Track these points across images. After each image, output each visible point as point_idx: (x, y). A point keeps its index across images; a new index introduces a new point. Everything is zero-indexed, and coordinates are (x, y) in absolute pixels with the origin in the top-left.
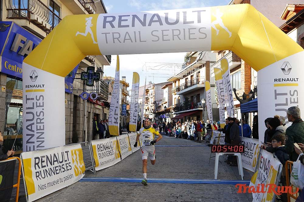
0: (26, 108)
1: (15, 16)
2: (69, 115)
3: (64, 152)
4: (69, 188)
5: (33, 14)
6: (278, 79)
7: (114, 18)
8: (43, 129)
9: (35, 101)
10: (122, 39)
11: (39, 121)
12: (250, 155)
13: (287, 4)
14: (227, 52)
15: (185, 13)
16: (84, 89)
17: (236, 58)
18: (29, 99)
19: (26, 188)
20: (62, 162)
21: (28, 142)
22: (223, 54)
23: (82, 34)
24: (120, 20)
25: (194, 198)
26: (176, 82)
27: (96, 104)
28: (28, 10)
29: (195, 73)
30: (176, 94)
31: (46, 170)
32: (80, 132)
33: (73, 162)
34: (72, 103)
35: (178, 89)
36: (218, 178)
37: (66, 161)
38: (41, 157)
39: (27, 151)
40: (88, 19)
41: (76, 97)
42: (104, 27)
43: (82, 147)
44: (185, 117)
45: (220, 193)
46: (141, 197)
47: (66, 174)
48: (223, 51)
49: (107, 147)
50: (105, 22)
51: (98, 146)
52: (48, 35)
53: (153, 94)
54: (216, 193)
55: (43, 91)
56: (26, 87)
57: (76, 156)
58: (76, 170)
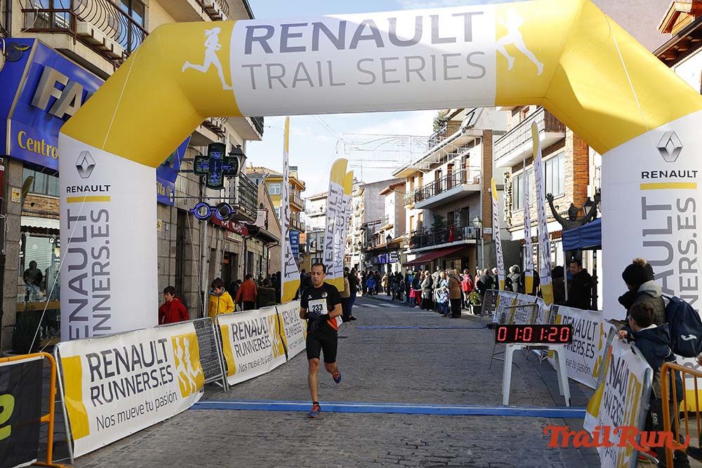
0: (69, 239)
1: (42, 27)
2: (168, 256)
3: (157, 342)
4: (166, 424)
5: (82, 20)
6: (650, 174)
7: (271, 30)
8: (108, 288)
9: (88, 223)
10: (288, 79)
11: (97, 269)
12: (588, 350)
14: (533, 108)
15: (435, 18)
16: (201, 196)
17: (553, 123)
18: (74, 219)
19: (69, 423)
20: (152, 364)
21: (72, 318)
22: (522, 114)
23: (198, 67)
24: (285, 35)
25: (455, 448)
26: (413, 180)
27: (229, 230)
28: (70, 11)
29: (459, 158)
30: (413, 208)
31: (114, 382)
32: (192, 294)
33: (177, 364)
34: (174, 228)
35: (419, 196)
36: (511, 402)
37: (160, 362)
38: (101, 352)
39: (71, 339)
40: (211, 32)
41: (181, 213)
42: (248, 50)
43: (196, 328)
44: (435, 261)
45: (515, 437)
46: (332, 445)
47: (162, 391)
48: (522, 107)
49: (255, 331)
50: (250, 38)
51: (235, 327)
52: (117, 69)
53: (360, 206)
54: (506, 436)
55: (108, 199)
56: (68, 189)
57: (184, 350)
58: (184, 383)
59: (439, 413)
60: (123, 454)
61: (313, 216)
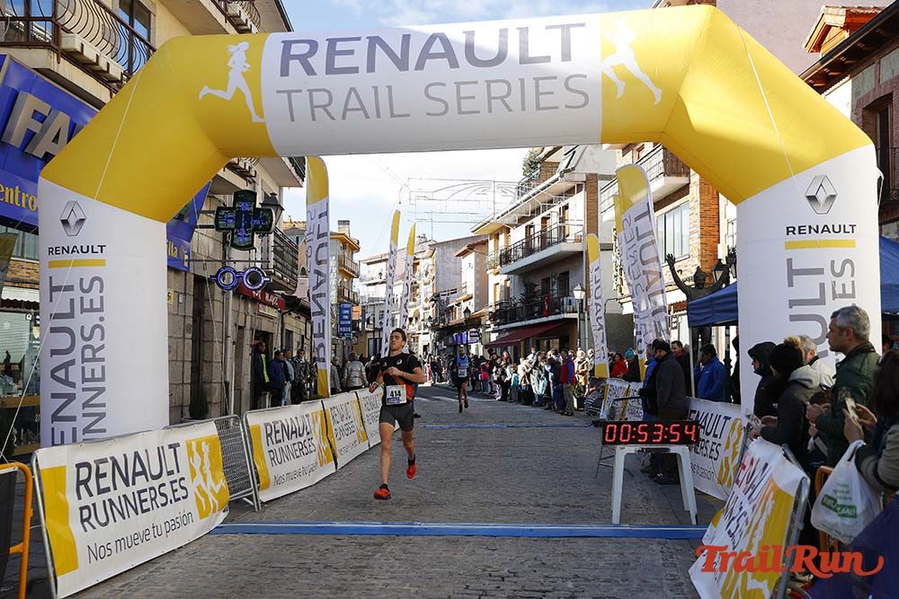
0: (51, 315)
1: (16, 40)
2: (182, 336)
3: (166, 448)
4: (179, 553)
5: (68, 31)
6: (797, 229)
7: (314, 45)
8: (102, 379)
9: (76, 294)
10: (336, 109)
11: (88, 354)
12: (712, 450)
13: (824, 7)
14: (649, 146)
15: (524, 31)
16: (225, 259)
17: (674, 165)
18: (58, 289)
19: (51, 554)
20: (160, 476)
21: (55, 418)
22: (636, 153)
23: (219, 93)
24: (332, 52)
25: (551, 580)
26: (497, 236)
27: (260, 302)
28: (53, 19)
29: (556, 209)
30: (498, 273)
31: (110, 500)
32: (213, 385)
33: (193, 475)
34: (190, 300)
35: (506, 258)
36: (622, 520)
37: (170, 473)
38: (95, 461)
39: (53, 445)
40: (237, 47)
41: (199, 281)
42: (285, 72)
43: (218, 430)
44: (526, 340)
45: (628, 564)
46: (395, 578)
47: (172, 511)
48: (635, 145)
49: (295, 432)
50: (286, 57)
51: (269, 427)
52: (114, 95)
53: (429, 271)
54: (617, 564)
55: (102, 263)
56: (51, 251)
57: (202, 457)
58: (203, 500)
59: (531, 535)
60: (124, 593)
61: (370, 285)
